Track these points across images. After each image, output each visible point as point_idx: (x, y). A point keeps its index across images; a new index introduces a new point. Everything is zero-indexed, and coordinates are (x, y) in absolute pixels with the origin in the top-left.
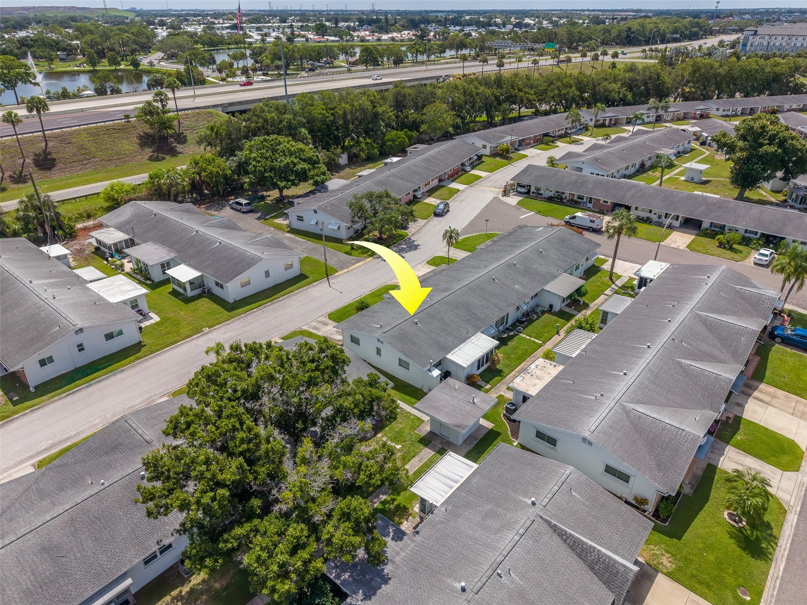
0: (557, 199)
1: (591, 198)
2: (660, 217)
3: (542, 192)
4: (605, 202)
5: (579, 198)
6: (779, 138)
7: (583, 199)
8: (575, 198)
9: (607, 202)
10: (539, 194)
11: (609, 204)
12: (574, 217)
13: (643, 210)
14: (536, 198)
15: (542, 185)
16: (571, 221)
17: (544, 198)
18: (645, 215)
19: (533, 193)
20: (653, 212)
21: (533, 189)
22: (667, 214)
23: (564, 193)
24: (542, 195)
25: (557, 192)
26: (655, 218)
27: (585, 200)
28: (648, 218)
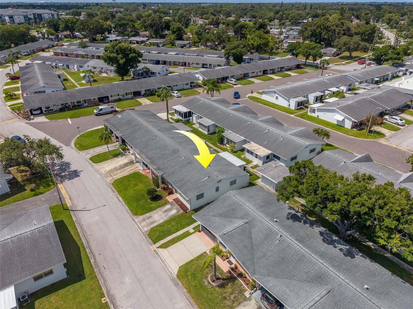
0: (64, 108)
1: (85, 100)
2: (123, 96)
3: (51, 108)
4: (93, 99)
5: (77, 103)
6: (133, 50)
7: (80, 102)
8: (76, 104)
9: (95, 99)
10: (51, 110)
11: (97, 99)
12: (101, 110)
13: (115, 96)
14: (49, 113)
15: (51, 104)
16: (100, 112)
17: (55, 111)
18: (117, 98)
19: (45, 111)
20: (120, 95)
21: (44, 109)
22: (126, 93)
23: (67, 104)
24: (53, 110)
25: (62, 105)
26: (121, 97)
27: (82, 103)
28: (119, 98)
